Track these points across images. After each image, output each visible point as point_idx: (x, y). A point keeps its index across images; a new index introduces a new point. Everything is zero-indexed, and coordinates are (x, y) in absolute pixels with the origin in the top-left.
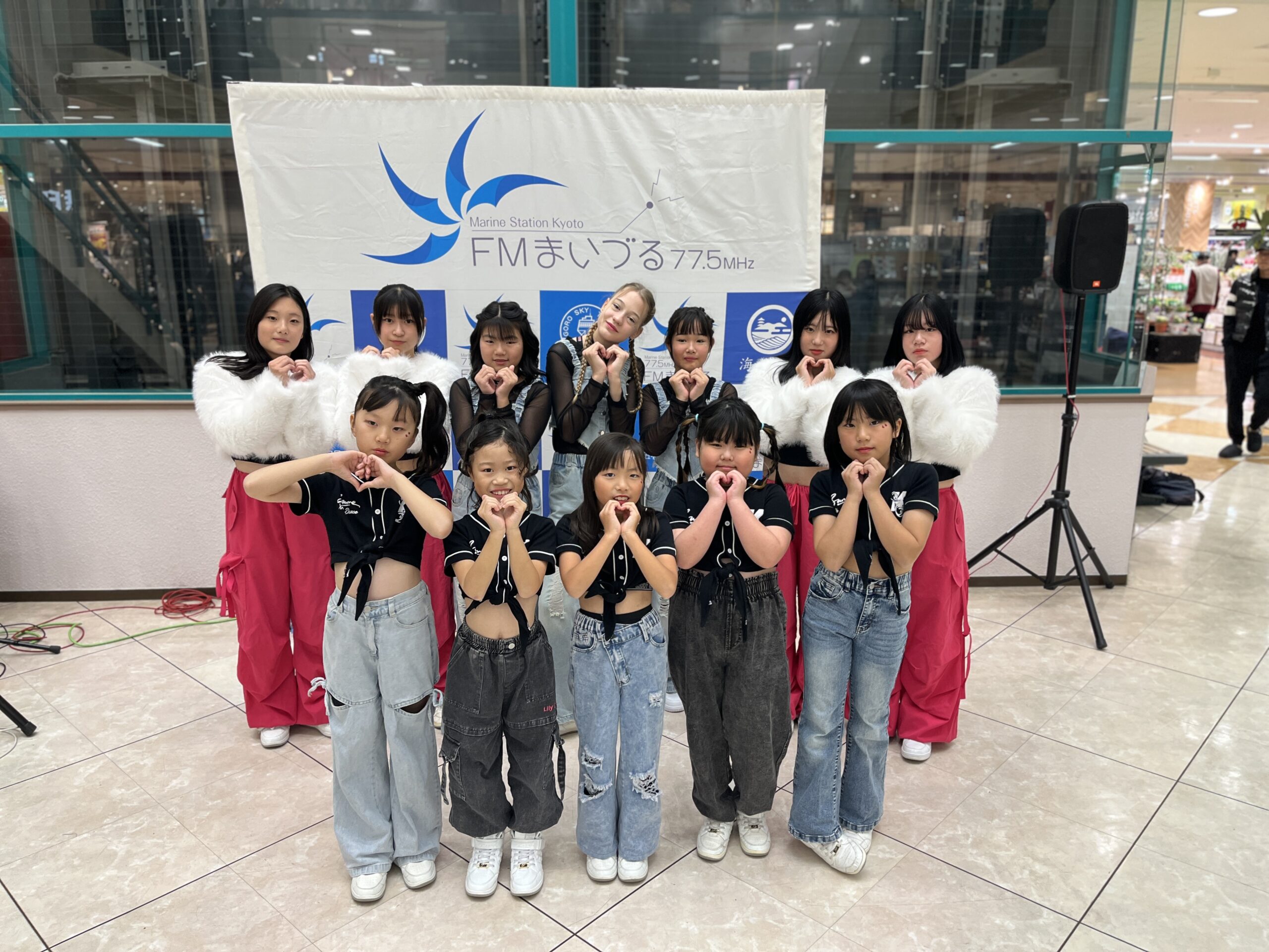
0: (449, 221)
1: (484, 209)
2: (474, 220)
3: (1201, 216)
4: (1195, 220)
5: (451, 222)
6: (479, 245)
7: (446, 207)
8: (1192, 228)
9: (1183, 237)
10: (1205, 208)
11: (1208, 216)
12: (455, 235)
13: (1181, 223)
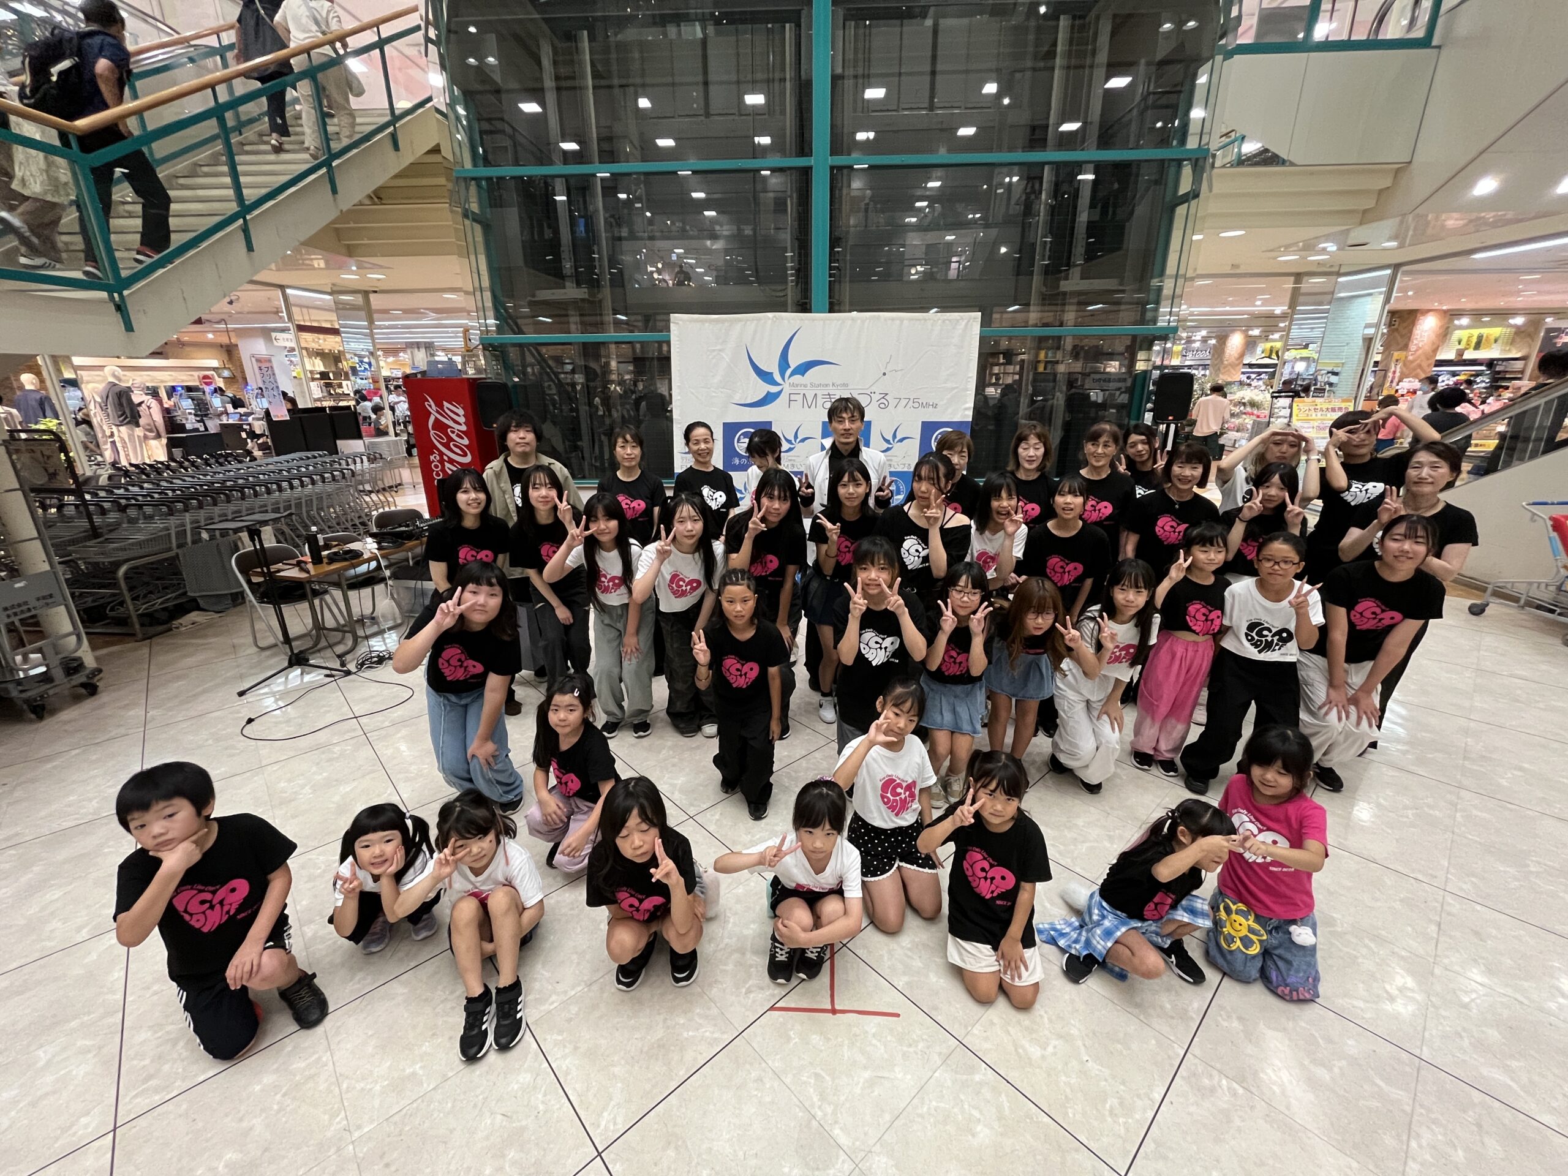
0: (778, 384)
1: (797, 378)
2: (792, 383)
3: (1236, 355)
4: (1233, 359)
5: (780, 385)
6: (793, 397)
7: (777, 377)
8: (1230, 365)
9: (1222, 370)
10: (1239, 351)
11: (1242, 355)
12: (780, 392)
13: (1222, 361)
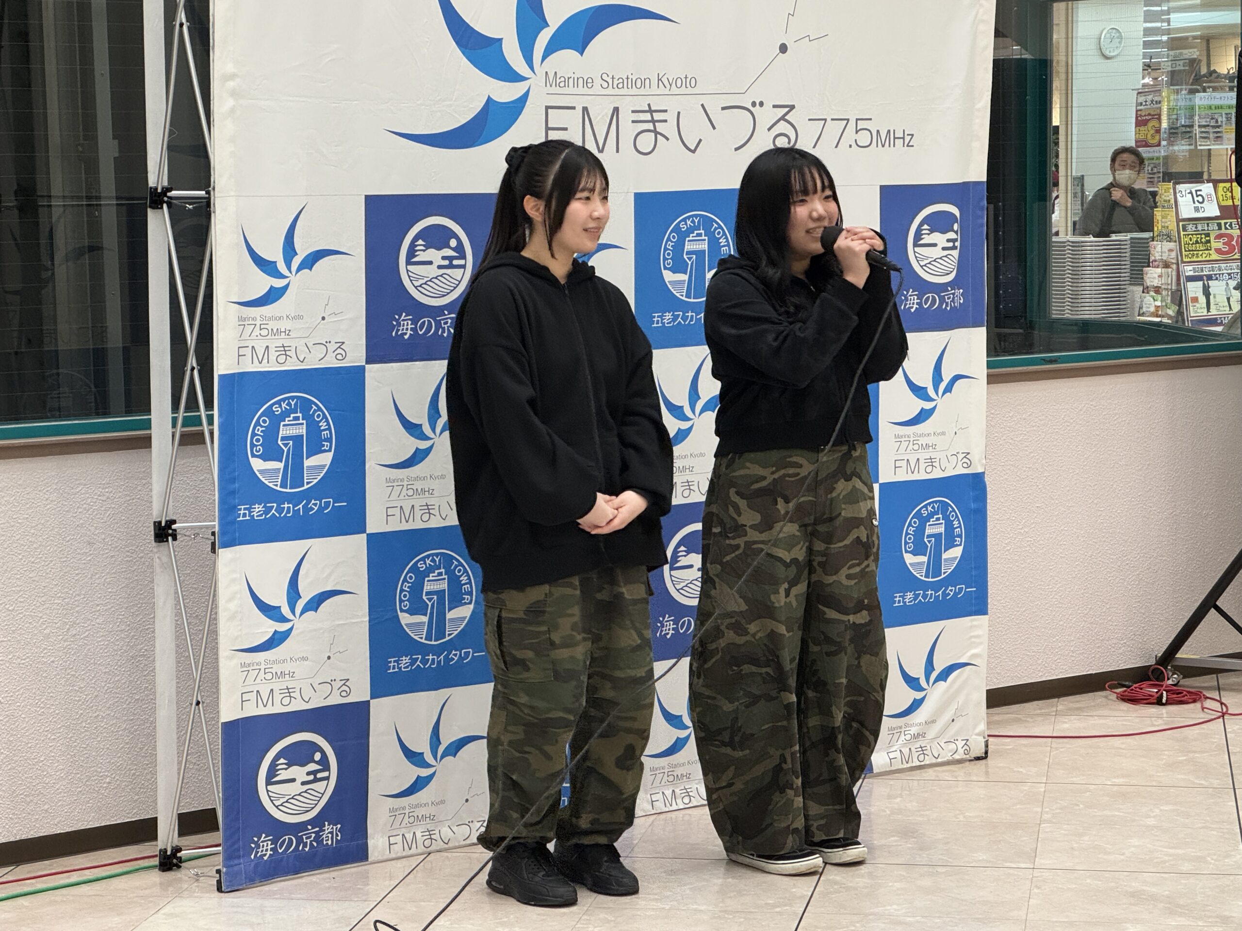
0: (515, 77)
1: (566, 57)
2: (551, 75)
5: (519, 78)
12: (522, 101)
